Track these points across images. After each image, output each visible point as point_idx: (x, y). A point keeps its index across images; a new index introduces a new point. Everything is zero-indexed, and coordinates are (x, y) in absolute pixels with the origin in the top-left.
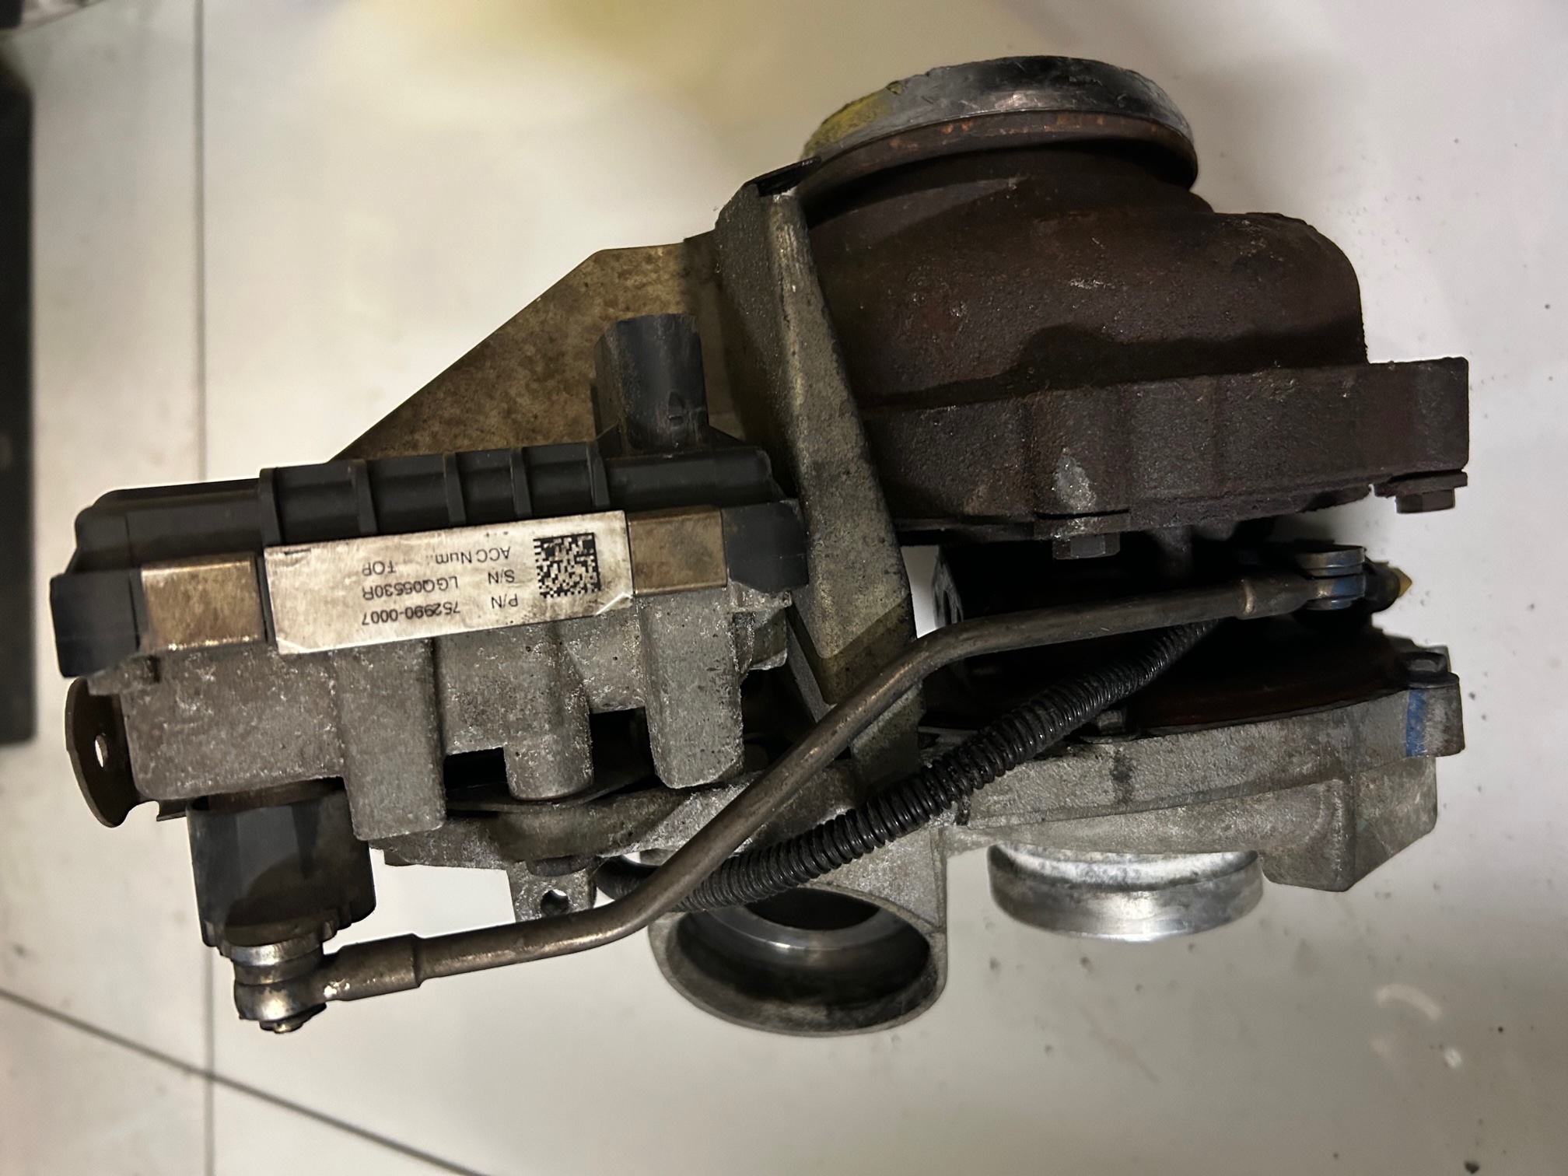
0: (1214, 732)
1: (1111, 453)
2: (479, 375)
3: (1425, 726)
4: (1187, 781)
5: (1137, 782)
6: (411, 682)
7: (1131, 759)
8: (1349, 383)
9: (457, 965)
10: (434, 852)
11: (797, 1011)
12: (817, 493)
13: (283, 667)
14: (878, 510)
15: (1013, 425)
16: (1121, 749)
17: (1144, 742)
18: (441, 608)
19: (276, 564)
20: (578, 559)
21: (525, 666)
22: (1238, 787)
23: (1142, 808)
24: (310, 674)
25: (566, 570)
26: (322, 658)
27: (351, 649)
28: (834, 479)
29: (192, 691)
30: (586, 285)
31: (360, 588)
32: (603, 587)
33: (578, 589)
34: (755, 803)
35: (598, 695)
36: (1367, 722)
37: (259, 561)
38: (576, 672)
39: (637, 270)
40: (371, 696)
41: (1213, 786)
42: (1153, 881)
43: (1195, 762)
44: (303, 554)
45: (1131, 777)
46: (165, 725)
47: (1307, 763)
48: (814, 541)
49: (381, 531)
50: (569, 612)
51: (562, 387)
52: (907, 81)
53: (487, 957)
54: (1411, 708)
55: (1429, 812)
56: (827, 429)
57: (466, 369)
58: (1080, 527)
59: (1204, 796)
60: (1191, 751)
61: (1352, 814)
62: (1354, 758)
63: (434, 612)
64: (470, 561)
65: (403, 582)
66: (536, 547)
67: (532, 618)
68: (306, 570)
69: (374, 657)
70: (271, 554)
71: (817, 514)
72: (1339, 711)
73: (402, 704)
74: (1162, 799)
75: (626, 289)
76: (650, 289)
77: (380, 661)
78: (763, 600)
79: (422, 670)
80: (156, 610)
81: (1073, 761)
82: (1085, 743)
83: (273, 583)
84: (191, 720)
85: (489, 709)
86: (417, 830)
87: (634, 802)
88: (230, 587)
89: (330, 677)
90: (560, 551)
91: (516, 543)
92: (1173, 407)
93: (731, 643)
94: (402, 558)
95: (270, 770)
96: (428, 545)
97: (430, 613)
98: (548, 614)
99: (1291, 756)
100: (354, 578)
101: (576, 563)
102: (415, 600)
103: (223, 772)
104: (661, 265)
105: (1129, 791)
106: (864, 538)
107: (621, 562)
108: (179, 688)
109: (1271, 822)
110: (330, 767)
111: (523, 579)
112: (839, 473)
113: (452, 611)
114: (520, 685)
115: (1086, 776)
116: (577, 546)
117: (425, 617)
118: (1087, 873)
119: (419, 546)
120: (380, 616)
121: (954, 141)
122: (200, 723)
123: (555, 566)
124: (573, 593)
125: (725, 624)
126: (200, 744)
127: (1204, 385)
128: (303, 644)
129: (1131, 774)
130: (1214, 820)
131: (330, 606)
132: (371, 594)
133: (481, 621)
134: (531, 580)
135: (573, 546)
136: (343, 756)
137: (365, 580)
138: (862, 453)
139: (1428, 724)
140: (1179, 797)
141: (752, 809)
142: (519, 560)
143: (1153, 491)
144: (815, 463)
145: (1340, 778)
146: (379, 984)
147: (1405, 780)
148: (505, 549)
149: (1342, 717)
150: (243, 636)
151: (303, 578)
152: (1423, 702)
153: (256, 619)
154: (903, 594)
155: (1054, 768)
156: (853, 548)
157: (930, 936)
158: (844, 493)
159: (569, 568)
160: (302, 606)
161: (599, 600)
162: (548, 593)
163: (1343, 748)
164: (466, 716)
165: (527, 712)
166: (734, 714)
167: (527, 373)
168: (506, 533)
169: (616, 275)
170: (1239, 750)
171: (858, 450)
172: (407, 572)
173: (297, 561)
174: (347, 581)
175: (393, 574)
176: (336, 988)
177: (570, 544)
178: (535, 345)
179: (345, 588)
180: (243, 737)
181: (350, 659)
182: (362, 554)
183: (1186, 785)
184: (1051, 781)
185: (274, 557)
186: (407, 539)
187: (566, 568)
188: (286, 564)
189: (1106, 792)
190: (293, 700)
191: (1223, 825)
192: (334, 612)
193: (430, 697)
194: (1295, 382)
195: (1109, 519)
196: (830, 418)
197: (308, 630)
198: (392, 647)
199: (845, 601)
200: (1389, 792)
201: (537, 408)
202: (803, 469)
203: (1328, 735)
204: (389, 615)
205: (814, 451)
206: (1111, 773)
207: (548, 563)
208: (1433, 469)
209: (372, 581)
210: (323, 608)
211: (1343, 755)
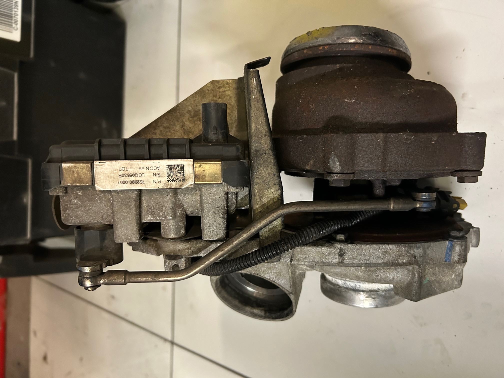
0: (374, 245)
1: (347, 155)
2: (175, 115)
3: (452, 253)
4: (363, 259)
5: (346, 257)
6: (132, 201)
7: (345, 250)
8: (435, 138)
9: (136, 280)
10: (142, 249)
11: (256, 311)
12: (256, 159)
13: (99, 193)
14: (274, 165)
15: (322, 143)
16: (342, 246)
17: (350, 245)
18: (139, 182)
19: (97, 165)
20: (179, 172)
21: (166, 200)
22: (380, 264)
23: (347, 265)
24: (106, 196)
25: (175, 175)
26: (109, 192)
27: (117, 190)
28: (261, 155)
29: (76, 197)
30: (208, 90)
31: (118, 174)
32: (185, 180)
33: (178, 180)
34: (224, 247)
35: (189, 210)
36: (430, 249)
37: (92, 164)
38: (181, 203)
39: (223, 86)
40: (121, 204)
41: (371, 262)
42: (364, 289)
43: (366, 254)
44: (104, 163)
45: (344, 255)
46: (68, 205)
47: (405, 259)
48: (253, 173)
49: (126, 159)
50: (175, 186)
51: (198, 120)
52: (312, 31)
53: (144, 279)
54: (448, 246)
55: (458, 281)
56: (260, 140)
57: (171, 112)
58: (335, 177)
59: (368, 265)
60: (365, 250)
61: (421, 278)
62: (423, 260)
63: (137, 182)
64: (148, 169)
65: (129, 173)
66: (167, 167)
67: (164, 187)
68: (104, 167)
69: (123, 193)
70: (95, 162)
71: (255, 165)
72: (419, 244)
73: (129, 207)
74: (354, 264)
75: (220, 92)
76: (227, 92)
77: (124, 194)
78: (234, 189)
79: (136, 198)
80: (65, 175)
81: (326, 248)
82: (331, 243)
83: (95, 170)
84: (75, 204)
85: (155, 211)
86: (131, 242)
87: (195, 242)
88: (84, 170)
89: (111, 197)
90: (174, 169)
91: (161, 166)
92: (370, 142)
93: (224, 200)
94: (130, 167)
95: (94, 220)
96: (137, 164)
97: (136, 183)
98: (169, 186)
99: (400, 256)
100: (117, 171)
101: (178, 173)
102: (133, 179)
103: (82, 219)
104: (231, 85)
105: (343, 260)
106: (269, 173)
107: (191, 174)
108: (72, 195)
109: (392, 276)
110: (110, 222)
111: (163, 176)
112: (263, 153)
113: (142, 183)
114: (164, 205)
115: (330, 253)
116: (179, 168)
117: (135, 184)
118: (344, 284)
119: (135, 164)
120: (123, 182)
121: (323, 51)
122: (77, 205)
123: (172, 173)
124: (176, 181)
125: (223, 194)
126: (77, 211)
127: (381, 135)
128: (102, 188)
129: (344, 254)
130: (373, 273)
131: (110, 178)
132: (121, 176)
133: (150, 186)
134: (165, 176)
135: (178, 168)
136: (113, 219)
137: (119, 172)
138: (270, 148)
139: (453, 252)
140: (360, 264)
141: (223, 249)
142: (162, 170)
143: (361, 168)
144: (256, 150)
145: (417, 266)
146: (114, 282)
147: (445, 269)
148: (158, 167)
149: (420, 246)
150: (87, 184)
151: (103, 170)
152: (452, 245)
153: (91, 180)
154: (280, 191)
155: (321, 249)
156: (265, 176)
157: (289, 294)
158: (264, 159)
159: (176, 174)
160: (102, 177)
161: (184, 184)
162: (169, 180)
163: (419, 256)
164: (149, 212)
165: (165, 213)
166: (223, 221)
167: (189, 115)
168: (159, 163)
169: (217, 88)
170: (382, 252)
171: (269, 147)
172: (131, 171)
173: (102, 165)
174: (115, 172)
175: (127, 171)
176: (103, 281)
177: (177, 167)
178: (192, 107)
179: (114, 173)
180: (88, 210)
181: (117, 193)
182: (119, 165)
183: (362, 260)
184: (319, 253)
185: (96, 163)
186: (132, 162)
187: (175, 174)
188: (99, 166)
189: (335, 259)
190: (101, 202)
191: (376, 275)
192: (111, 180)
193: (137, 206)
194: (414, 137)
195: (344, 175)
196: (261, 137)
197: (104, 184)
198: (128, 191)
199: (261, 191)
200: (438, 273)
201: (191, 125)
202: (252, 151)
203: (414, 251)
204: (125, 182)
205: (255, 146)
206: (338, 253)
207: (170, 172)
208: (469, 169)
209: (122, 172)
210: (108, 178)
211: (419, 258)
